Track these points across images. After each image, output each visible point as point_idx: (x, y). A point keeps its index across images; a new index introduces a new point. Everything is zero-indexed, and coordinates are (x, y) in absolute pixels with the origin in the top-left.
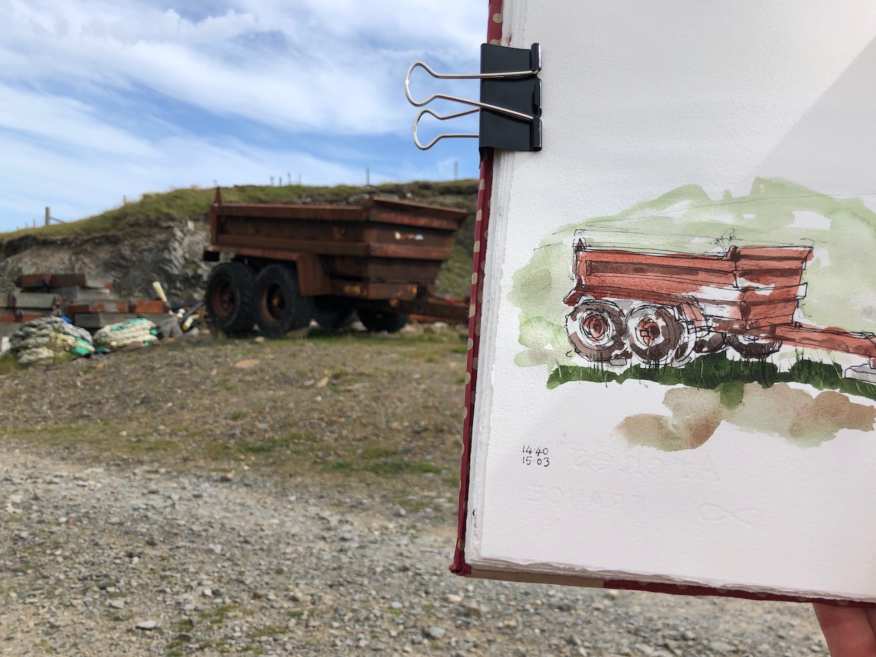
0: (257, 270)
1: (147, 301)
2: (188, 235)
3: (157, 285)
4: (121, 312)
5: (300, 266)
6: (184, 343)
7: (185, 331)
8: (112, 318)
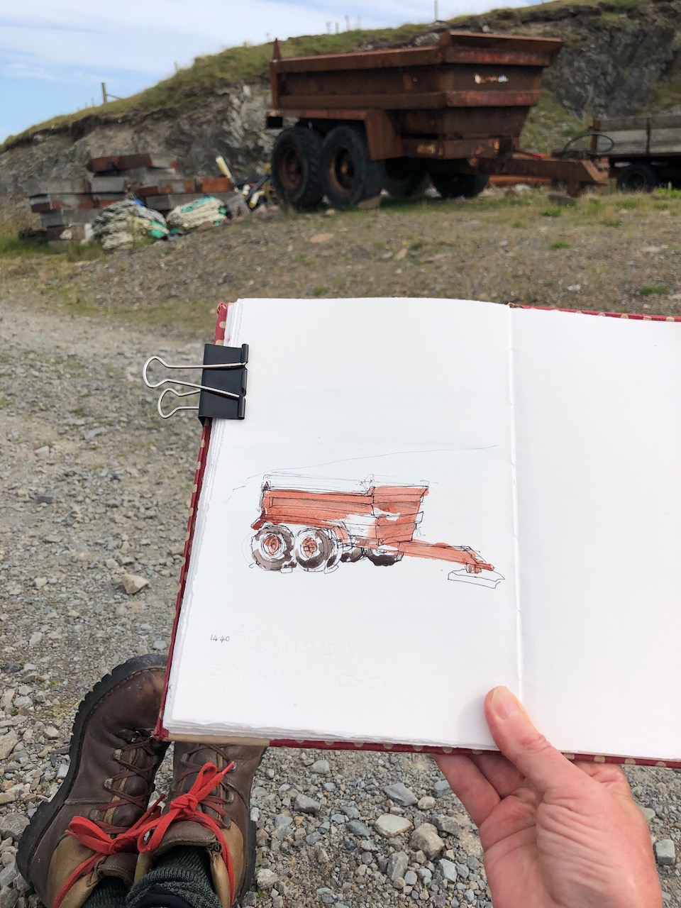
0: (323, 135)
1: (211, 178)
2: (245, 102)
3: (220, 160)
4: (189, 192)
5: (369, 125)
6: (255, 221)
7: (252, 209)
8: (181, 198)
